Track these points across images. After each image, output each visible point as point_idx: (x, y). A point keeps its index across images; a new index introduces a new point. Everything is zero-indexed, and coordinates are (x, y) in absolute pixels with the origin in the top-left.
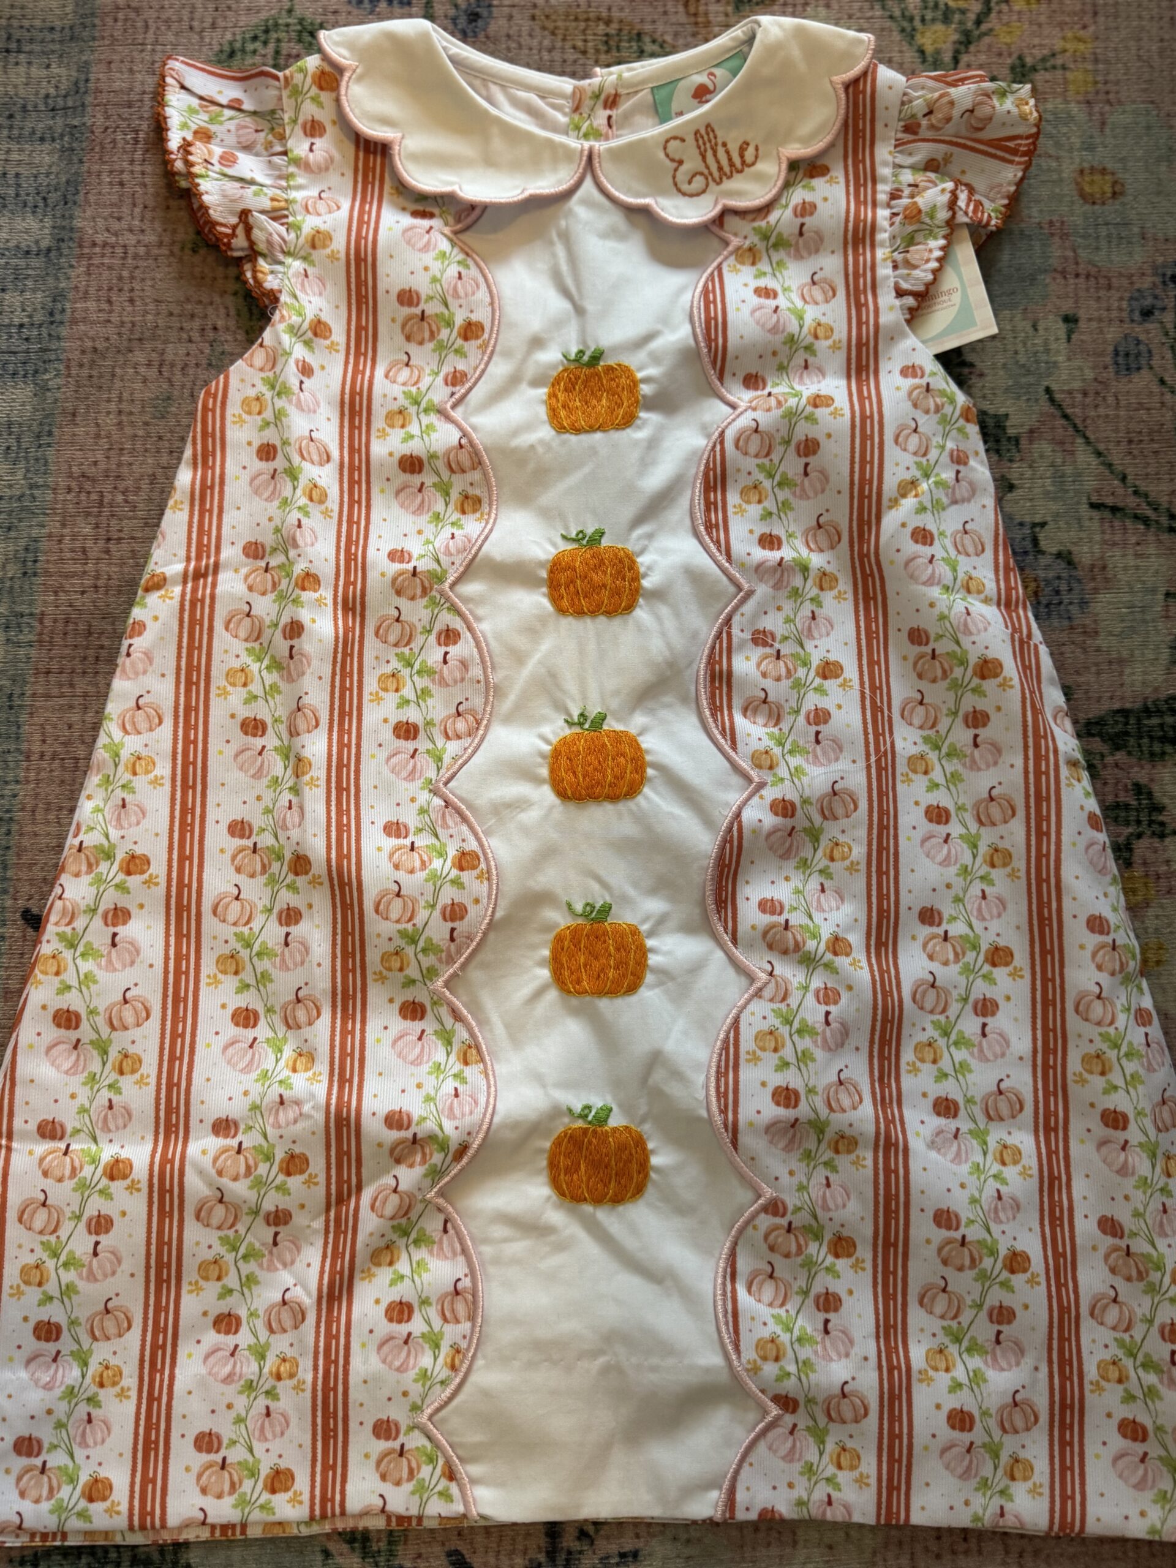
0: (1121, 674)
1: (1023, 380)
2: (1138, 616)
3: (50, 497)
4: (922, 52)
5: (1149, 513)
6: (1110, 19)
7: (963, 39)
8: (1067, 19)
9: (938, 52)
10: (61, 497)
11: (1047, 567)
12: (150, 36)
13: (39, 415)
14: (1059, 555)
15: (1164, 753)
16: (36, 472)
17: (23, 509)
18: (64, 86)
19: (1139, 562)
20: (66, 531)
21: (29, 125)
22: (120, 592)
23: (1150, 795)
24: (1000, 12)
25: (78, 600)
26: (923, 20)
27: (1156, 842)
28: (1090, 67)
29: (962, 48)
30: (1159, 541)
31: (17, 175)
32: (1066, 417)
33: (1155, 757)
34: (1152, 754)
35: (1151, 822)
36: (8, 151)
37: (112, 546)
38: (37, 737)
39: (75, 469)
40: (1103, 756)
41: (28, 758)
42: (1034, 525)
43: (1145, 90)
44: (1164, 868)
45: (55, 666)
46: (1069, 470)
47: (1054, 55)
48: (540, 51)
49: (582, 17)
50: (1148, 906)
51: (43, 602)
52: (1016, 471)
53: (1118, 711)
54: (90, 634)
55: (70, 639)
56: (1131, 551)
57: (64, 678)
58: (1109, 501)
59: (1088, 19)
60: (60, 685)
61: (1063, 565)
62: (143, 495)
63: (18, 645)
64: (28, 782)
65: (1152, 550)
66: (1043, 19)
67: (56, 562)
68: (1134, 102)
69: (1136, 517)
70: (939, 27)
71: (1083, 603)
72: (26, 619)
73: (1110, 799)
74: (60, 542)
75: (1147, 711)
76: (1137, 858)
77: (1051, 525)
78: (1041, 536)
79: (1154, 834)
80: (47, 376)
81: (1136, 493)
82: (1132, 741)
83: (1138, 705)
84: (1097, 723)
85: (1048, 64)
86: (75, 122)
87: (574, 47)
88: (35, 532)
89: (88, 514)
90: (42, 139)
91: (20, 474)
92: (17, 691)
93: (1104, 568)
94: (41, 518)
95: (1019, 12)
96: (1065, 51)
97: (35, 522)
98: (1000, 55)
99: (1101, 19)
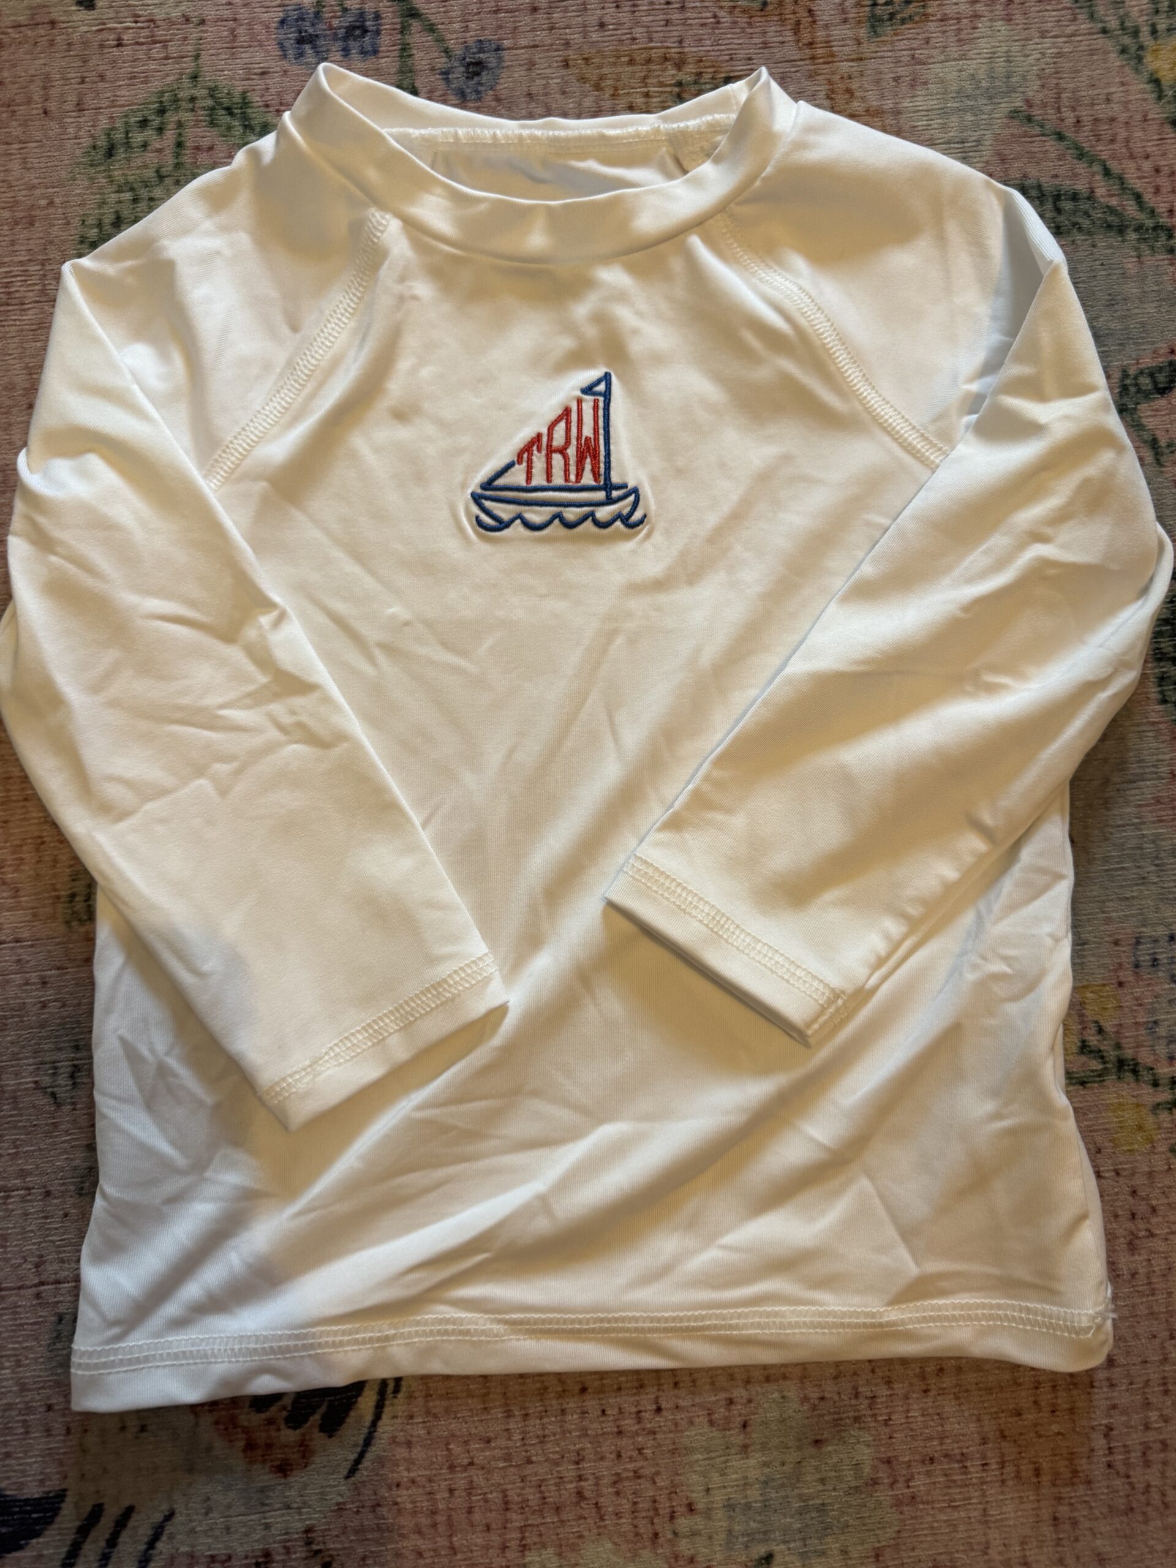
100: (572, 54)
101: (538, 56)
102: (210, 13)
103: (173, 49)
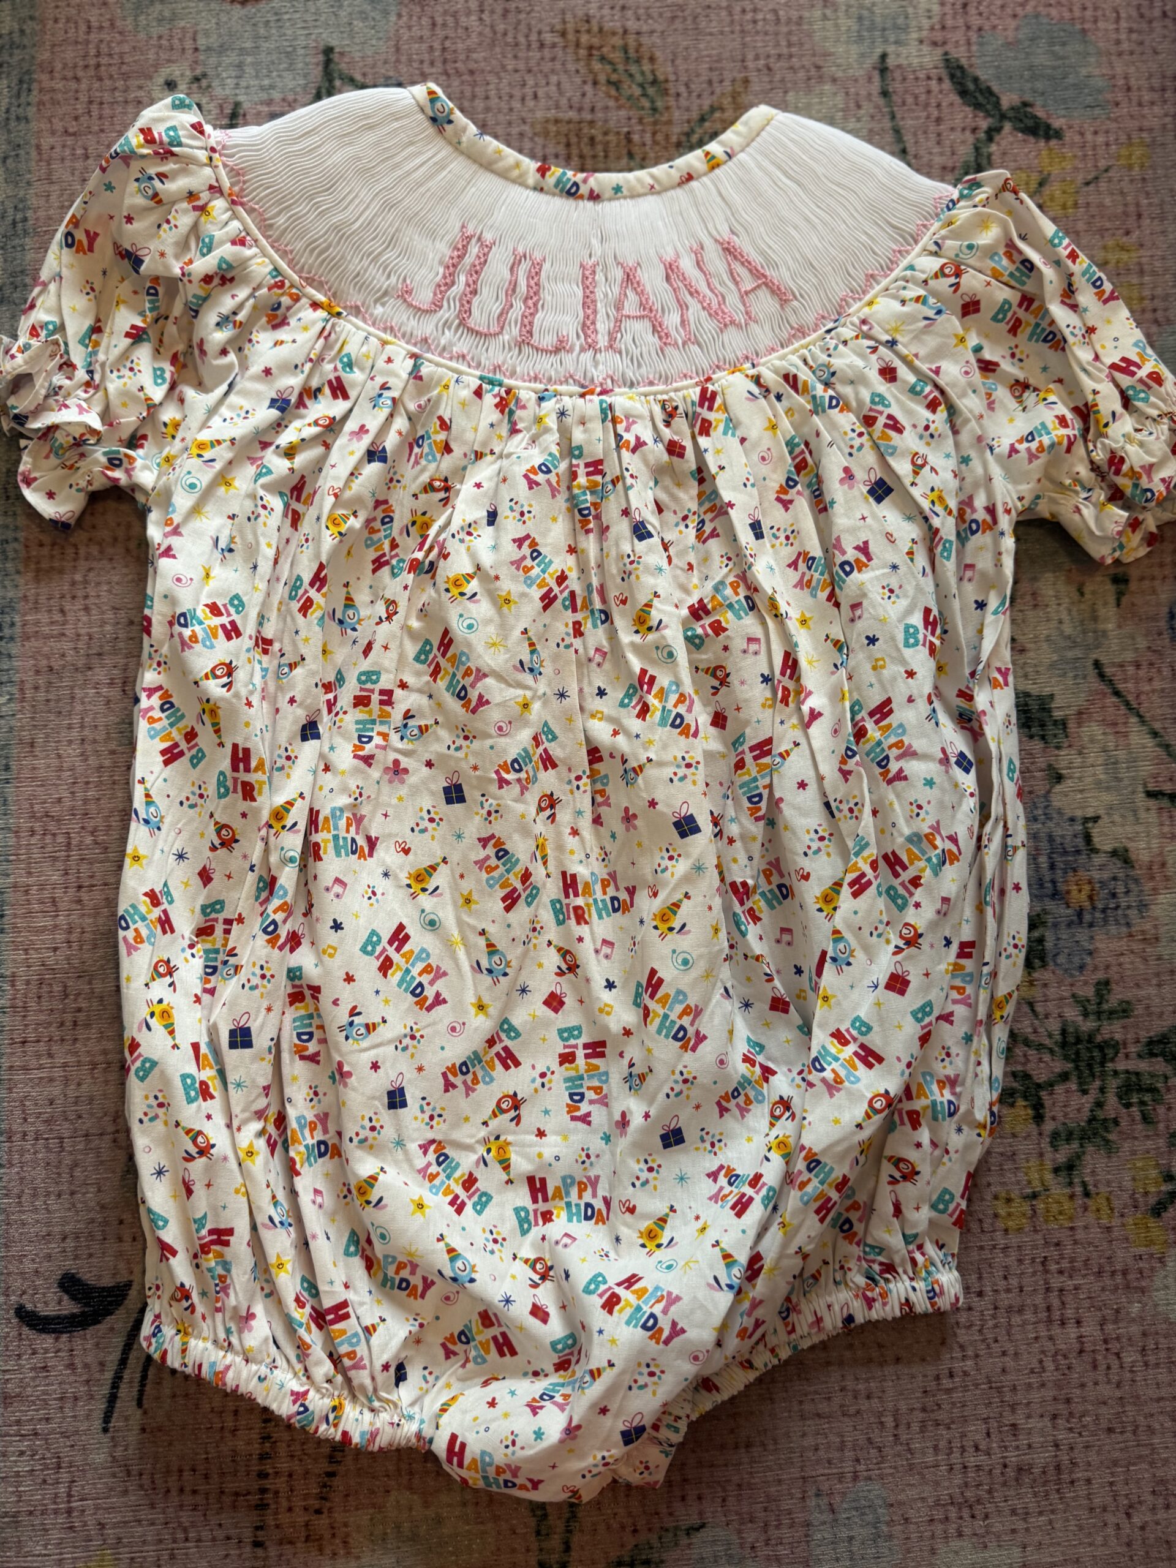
1: (1070, 654)
6: (1156, 222)
10: (24, 841)
11: (1102, 867)
14: (1114, 853)
20: (31, 880)
25: (51, 959)
32: (1117, 693)
37: (84, 895)
38: (18, 1112)
39: (37, 807)
40: (1166, 1078)
41: (9, 1139)
42: (1086, 820)
45: (32, 1037)
46: (1121, 754)
52: (1065, 758)
54: (66, 996)
55: (45, 1004)
57: (42, 1047)
58: (1168, 788)
60: (38, 1056)
61: (1119, 864)
64: (12, 1165)
67: (24, 916)
71: (1143, 906)
74: (27, 892)
77: (1105, 820)
78: (1095, 831)
84: (1160, 1042)
89: (55, 859)
93: (1163, 865)
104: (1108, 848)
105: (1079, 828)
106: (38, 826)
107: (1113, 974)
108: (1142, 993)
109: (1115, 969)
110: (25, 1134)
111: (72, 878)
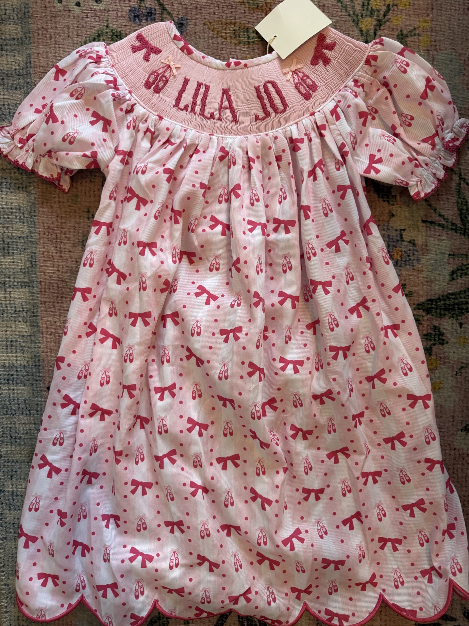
0: (431, 286)
2: (438, 264)
3: (37, 236)
4: (361, 31)
5: (444, 223)
6: (438, 11)
7: (378, 23)
8: (421, 12)
9: (368, 30)
10: (42, 237)
11: (405, 246)
12: (53, 41)
13: (30, 204)
14: (410, 242)
15: (445, 314)
16: (32, 227)
17: (29, 241)
18: (22, 65)
19: (440, 243)
20: (45, 250)
21: (10, 82)
22: (67, 272)
23: (439, 330)
24: (393, 10)
25: (53, 276)
26: (362, 16)
27: (440, 346)
28: (429, 34)
29: (378, 28)
30: (447, 234)
31: (9, 105)
33: (442, 316)
34: (441, 315)
35: (439, 339)
36: (4, 94)
37: (63, 255)
38: (45, 326)
39: (46, 225)
40: (423, 316)
41: (42, 334)
42: (401, 230)
43: (451, 44)
44: (443, 355)
45: (47, 300)
46: (414, 208)
47: (415, 29)
48: (208, 39)
49: (224, 22)
50: (436, 369)
51: (40, 277)
52: (395, 209)
53: (429, 300)
54: (58, 288)
55: (52, 291)
56: (437, 239)
57: (51, 305)
58: (430, 219)
59: (429, 11)
60: (50, 307)
61: (411, 245)
62: (72, 234)
63: (33, 293)
64: (43, 342)
65: (444, 238)
66: (411, 13)
67: (43, 262)
68: (446, 49)
69: (439, 225)
70: (369, 19)
71: (418, 260)
72: (35, 283)
73: (425, 332)
74: (43, 254)
75: (439, 299)
76: (433, 352)
77: (407, 230)
78: (404, 234)
79: (440, 343)
80: (30, 189)
81: (440, 215)
82: (434, 310)
83: (437, 297)
84: (421, 305)
85: (413, 34)
86: (28, 81)
87: (222, 37)
88: (34, 250)
89: (52, 243)
90: (16, 89)
91: (26, 228)
92: (35, 310)
93: (426, 246)
94: (36, 245)
95: (401, 10)
96: (419, 27)
97: (34, 246)
98: (393, 30)
99: (435, 11)
100: (206, 21)
101: (197, 21)
102: (111, 8)
103: (101, 18)
104: (408, 240)
105: (398, 232)
106: (46, 231)
107: (407, 282)
108: (416, 288)
109: (408, 280)
110: (47, 333)
111: (58, 249)
